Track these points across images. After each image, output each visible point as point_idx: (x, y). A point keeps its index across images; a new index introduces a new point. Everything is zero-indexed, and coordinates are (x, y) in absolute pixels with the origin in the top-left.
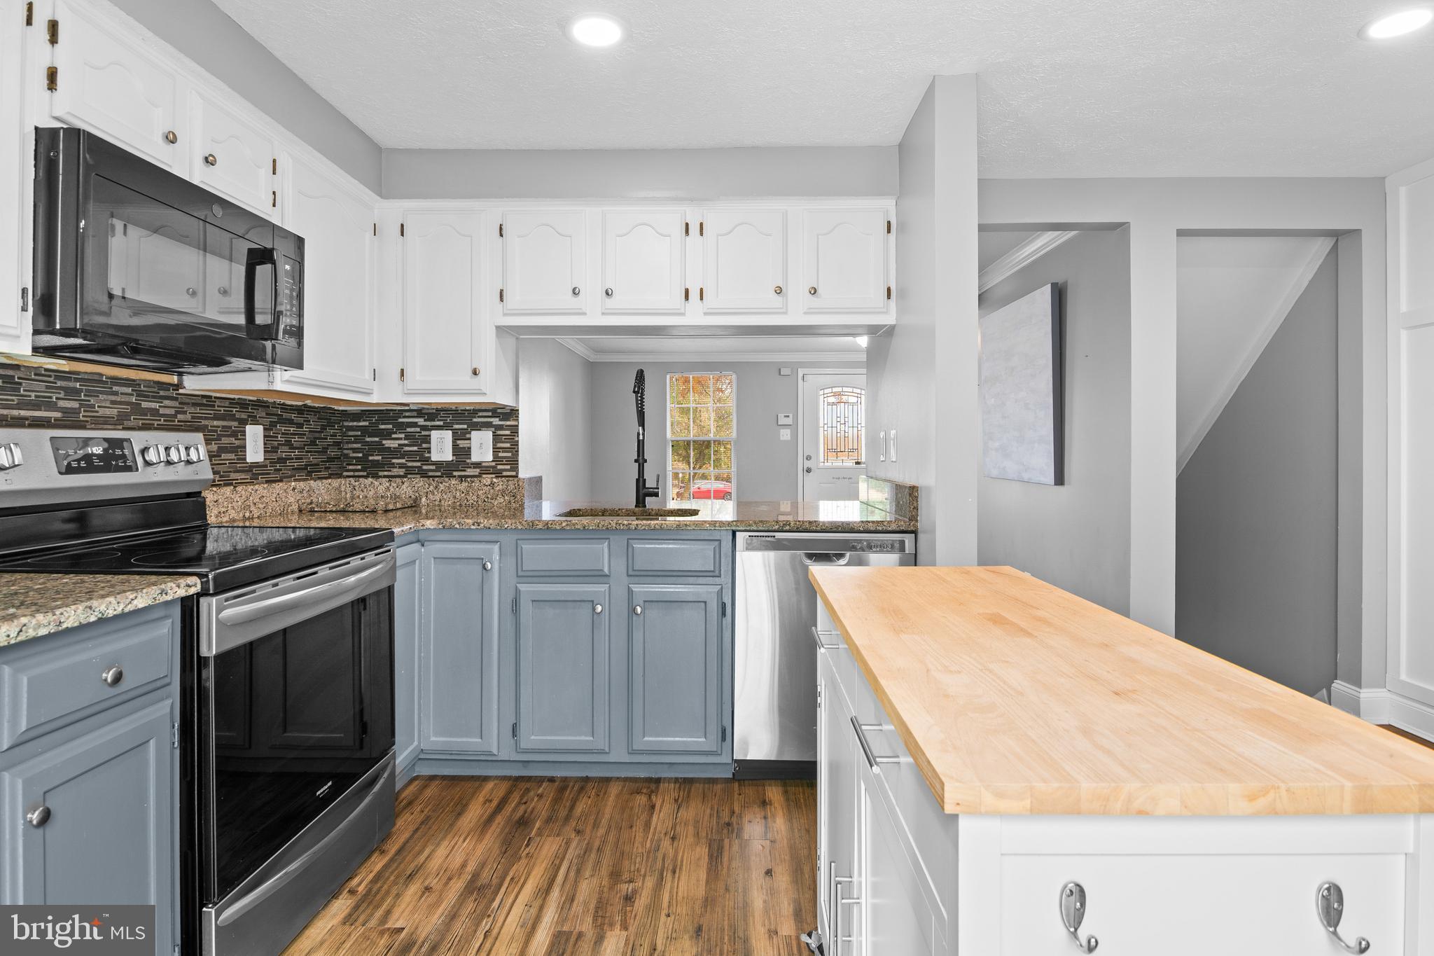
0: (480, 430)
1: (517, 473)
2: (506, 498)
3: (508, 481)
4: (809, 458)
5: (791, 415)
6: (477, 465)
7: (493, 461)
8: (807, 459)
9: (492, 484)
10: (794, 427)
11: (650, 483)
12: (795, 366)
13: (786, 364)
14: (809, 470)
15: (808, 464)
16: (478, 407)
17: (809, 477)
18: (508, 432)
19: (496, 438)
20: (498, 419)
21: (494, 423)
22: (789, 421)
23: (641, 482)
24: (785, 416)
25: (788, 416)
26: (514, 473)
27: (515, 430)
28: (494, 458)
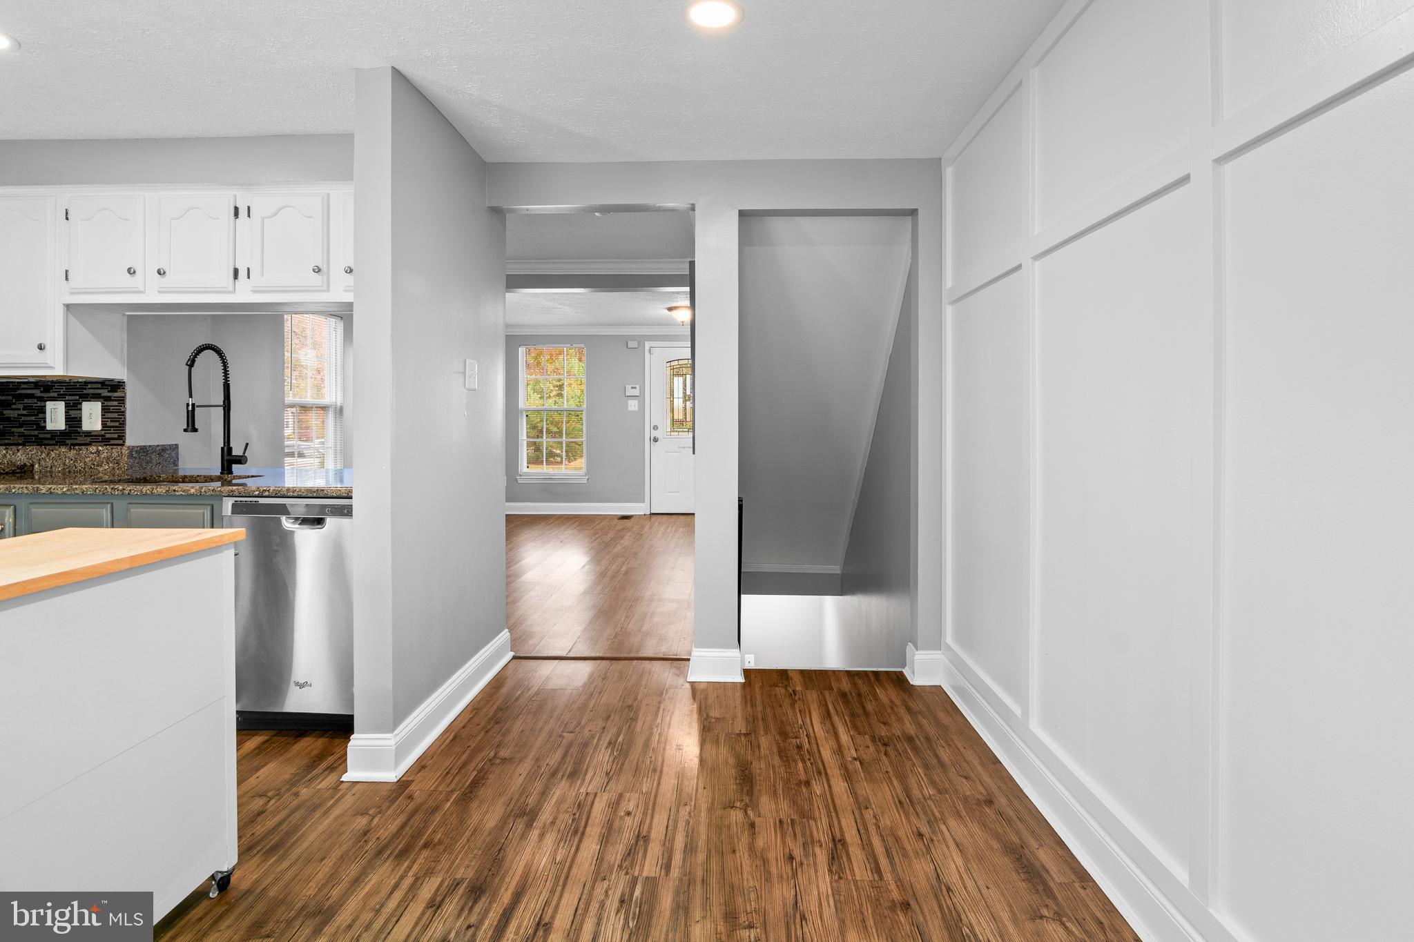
0: (90, 401)
1: (124, 442)
2: (111, 465)
3: (112, 449)
4: (656, 428)
5: (638, 387)
6: (88, 434)
7: (101, 430)
8: (654, 428)
9: (98, 452)
10: (640, 398)
11: (237, 451)
12: (641, 340)
13: (633, 338)
14: (656, 440)
15: (654, 433)
16: (88, 380)
17: (655, 446)
18: (115, 403)
19: (105, 410)
20: (106, 391)
21: (102, 395)
22: (636, 392)
23: (227, 449)
24: (632, 388)
25: (635, 388)
26: (121, 442)
27: (122, 400)
28: (103, 427)
